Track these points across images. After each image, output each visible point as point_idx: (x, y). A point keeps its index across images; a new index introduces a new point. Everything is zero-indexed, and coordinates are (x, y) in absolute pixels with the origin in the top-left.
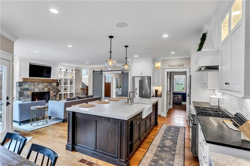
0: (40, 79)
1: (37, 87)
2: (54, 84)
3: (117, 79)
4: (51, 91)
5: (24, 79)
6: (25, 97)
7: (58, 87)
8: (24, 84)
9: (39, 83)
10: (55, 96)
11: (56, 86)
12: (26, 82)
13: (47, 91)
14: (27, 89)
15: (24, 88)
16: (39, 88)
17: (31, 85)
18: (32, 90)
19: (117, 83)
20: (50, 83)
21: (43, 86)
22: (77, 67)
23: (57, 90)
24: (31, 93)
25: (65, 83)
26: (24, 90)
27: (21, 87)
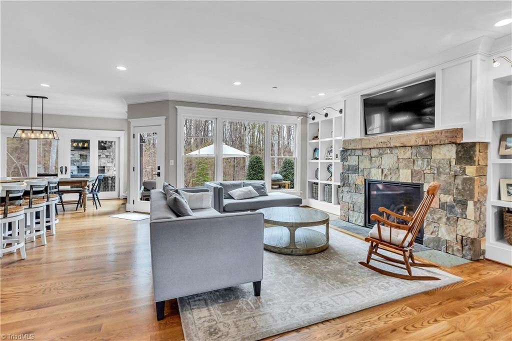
1: (377, 164)
2: (446, 153)
6: (351, 190)
7: (469, 170)
8: (350, 155)
11: (453, 163)
12: (353, 151)
13: (410, 181)
15: (349, 166)
16: (382, 167)
17: (363, 157)
20: (423, 149)
23: (459, 181)
24: (363, 180)
26: (348, 170)
27: (345, 164)
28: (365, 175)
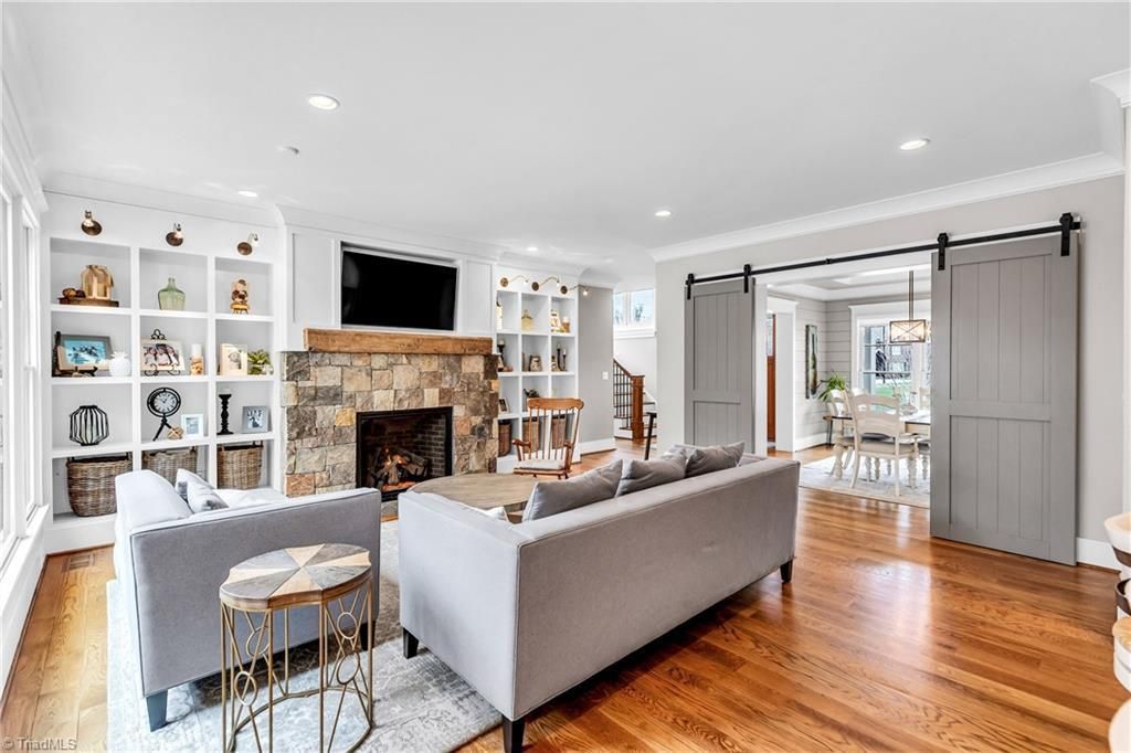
0: (395, 337)
1: (386, 382)
2: (474, 365)
3: (812, 330)
4: (459, 403)
5: (313, 335)
6: (322, 440)
7: (494, 384)
8: (317, 365)
9: (391, 360)
10: (480, 436)
11: (482, 376)
12: (327, 355)
13: (437, 406)
14: (334, 396)
15: (316, 389)
16: (395, 387)
17: (354, 370)
18: (359, 402)
19: (814, 359)
20: (452, 360)
21: (417, 372)
22: (588, 272)
23: (487, 399)
24: (355, 415)
25: (531, 358)
26: (314, 398)
27: (300, 384)
28: (358, 404)
